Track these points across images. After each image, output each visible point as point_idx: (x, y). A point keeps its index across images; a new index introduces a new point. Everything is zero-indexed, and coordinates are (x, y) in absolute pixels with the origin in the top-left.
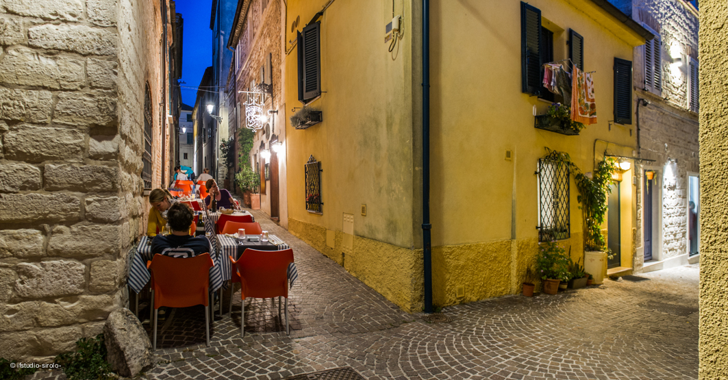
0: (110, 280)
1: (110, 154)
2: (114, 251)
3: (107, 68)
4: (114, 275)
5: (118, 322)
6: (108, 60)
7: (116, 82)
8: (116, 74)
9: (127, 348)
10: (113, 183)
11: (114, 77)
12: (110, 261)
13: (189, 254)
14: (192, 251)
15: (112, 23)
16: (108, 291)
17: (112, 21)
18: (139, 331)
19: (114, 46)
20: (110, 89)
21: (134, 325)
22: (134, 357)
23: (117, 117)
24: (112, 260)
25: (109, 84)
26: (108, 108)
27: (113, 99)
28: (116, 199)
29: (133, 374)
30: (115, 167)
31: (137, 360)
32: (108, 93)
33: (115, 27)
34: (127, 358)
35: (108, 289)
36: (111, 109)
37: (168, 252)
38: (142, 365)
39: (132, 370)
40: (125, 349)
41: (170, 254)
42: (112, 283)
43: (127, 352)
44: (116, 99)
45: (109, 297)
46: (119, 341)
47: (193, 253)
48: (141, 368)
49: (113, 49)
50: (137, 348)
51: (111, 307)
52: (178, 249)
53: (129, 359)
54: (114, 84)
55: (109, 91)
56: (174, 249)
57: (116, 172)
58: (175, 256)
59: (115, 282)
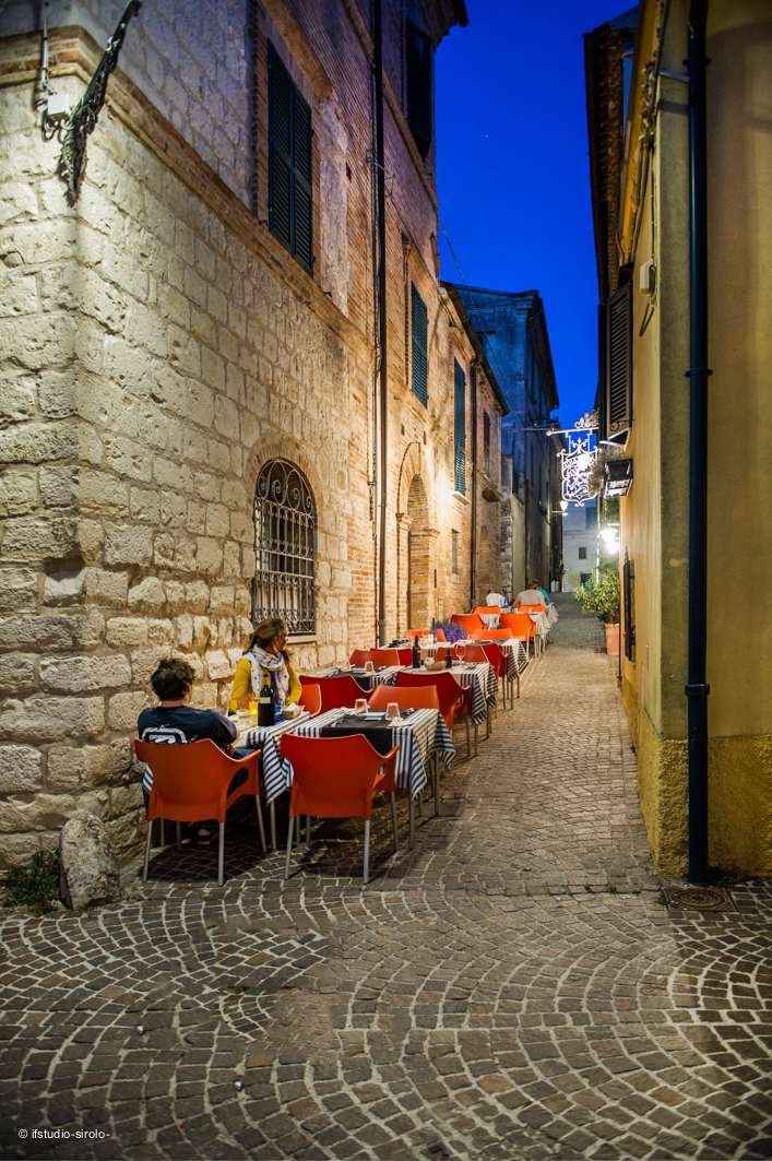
0: (72, 775)
1: (70, 597)
2: (77, 734)
3: (64, 476)
4: (78, 767)
5: (71, 833)
6: (66, 465)
7: (77, 494)
8: (76, 482)
9: (72, 869)
10: (74, 638)
11: (74, 487)
12: (71, 748)
13: (178, 737)
14: (181, 733)
15: (71, 411)
16: (70, 790)
17: (72, 407)
18: (95, 849)
19: (73, 444)
20: (68, 505)
21: (91, 840)
22: (78, 883)
23: (78, 545)
24: (74, 747)
25: (67, 499)
26: (66, 533)
27: (73, 519)
28: (80, 661)
29: (74, 906)
30: (78, 615)
31: (82, 889)
32: (66, 512)
33: (75, 415)
34: (69, 883)
35: (70, 787)
36: (70, 534)
37: (148, 734)
38: (90, 895)
39: (74, 900)
40: (68, 870)
41: (152, 737)
42: (75, 779)
43: (71, 876)
44: (78, 518)
45: (71, 798)
46: (64, 859)
47: (183, 737)
48: (87, 900)
49: (73, 447)
50: (86, 871)
51: (75, 812)
52: (162, 730)
53: (72, 885)
54: (74, 497)
55: (68, 508)
56: (156, 730)
57: (78, 622)
58: (157, 741)
59: (80, 778)
